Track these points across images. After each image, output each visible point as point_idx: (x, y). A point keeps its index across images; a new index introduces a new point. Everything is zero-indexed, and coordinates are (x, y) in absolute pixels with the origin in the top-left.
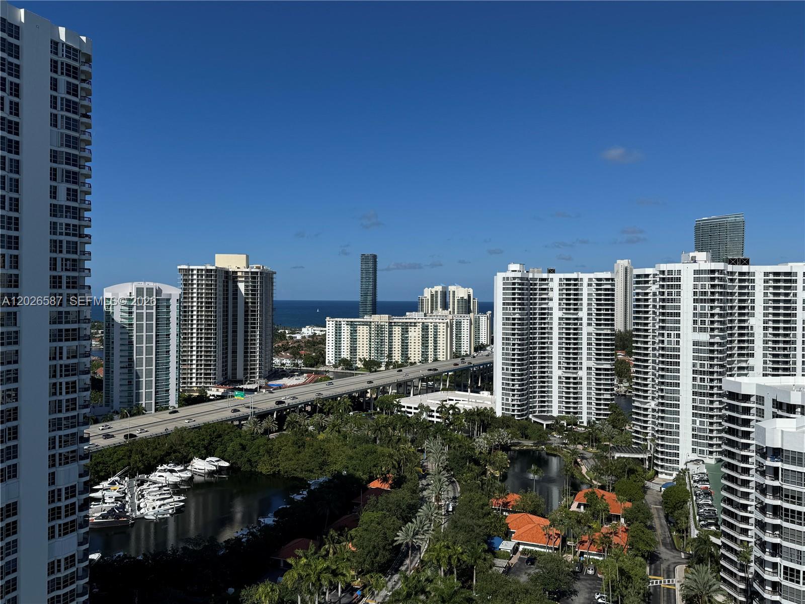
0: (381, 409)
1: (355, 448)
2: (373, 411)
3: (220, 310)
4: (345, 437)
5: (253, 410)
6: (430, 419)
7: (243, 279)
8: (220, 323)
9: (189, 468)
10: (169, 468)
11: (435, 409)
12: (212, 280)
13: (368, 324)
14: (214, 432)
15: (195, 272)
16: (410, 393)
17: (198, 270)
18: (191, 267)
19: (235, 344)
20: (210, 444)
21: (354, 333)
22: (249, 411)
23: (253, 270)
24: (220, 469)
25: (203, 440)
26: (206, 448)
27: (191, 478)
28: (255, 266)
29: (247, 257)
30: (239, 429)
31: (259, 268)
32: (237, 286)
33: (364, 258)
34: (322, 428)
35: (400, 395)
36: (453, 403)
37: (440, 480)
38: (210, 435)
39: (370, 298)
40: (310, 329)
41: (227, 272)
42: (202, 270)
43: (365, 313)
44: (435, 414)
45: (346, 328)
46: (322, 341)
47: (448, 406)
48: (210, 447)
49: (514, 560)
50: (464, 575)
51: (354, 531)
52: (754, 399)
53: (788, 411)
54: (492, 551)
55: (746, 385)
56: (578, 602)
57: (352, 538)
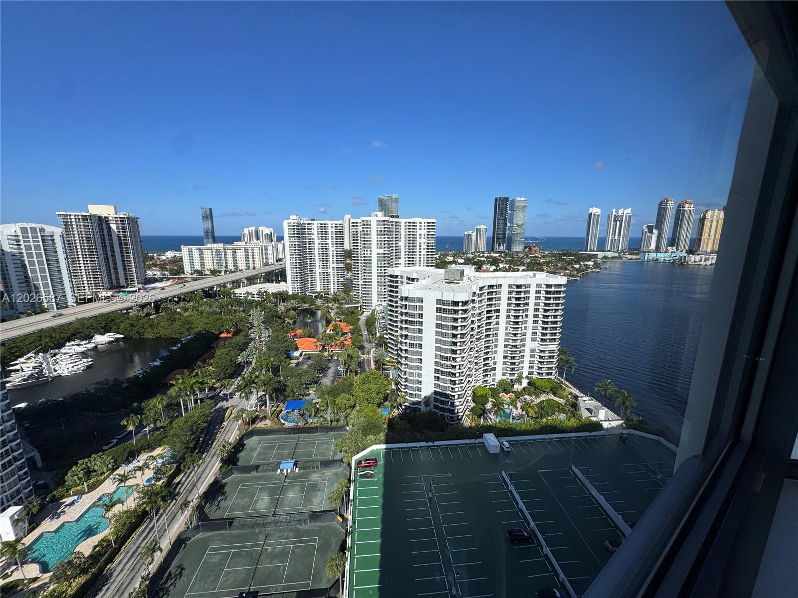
0: (224, 296)
1: (209, 318)
2: (218, 298)
3: (99, 243)
4: (202, 313)
5: (135, 303)
6: (254, 299)
7: (114, 222)
8: (100, 250)
9: (93, 341)
10: (75, 343)
11: (256, 293)
12: (88, 223)
13: (211, 249)
14: (108, 318)
15: (73, 217)
16: (240, 286)
17: (75, 216)
18: (68, 213)
19: (115, 263)
20: (106, 326)
21: (201, 254)
22: (133, 304)
23: (121, 216)
24: (117, 340)
25: (101, 323)
26: (103, 328)
27: (96, 347)
28: (122, 213)
29: (115, 207)
30: (127, 315)
31: (126, 215)
32: (110, 226)
33: (204, 210)
34: (186, 310)
35: (234, 288)
36: (265, 289)
37: (260, 329)
38: (105, 320)
39: (210, 234)
40: (171, 253)
41: (100, 217)
42: (78, 216)
43: (208, 243)
44: (256, 296)
45: (196, 252)
46: (181, 260)
47: (263, 291)
48: (107, 327)
49: (301, 359)
50: (276, 371)
51: (212, 361)
52: (399, 277)
53: (412, 281)
54: (289, 357)
55: (396, 271)
56: (331, 372)
57: (211, 364)
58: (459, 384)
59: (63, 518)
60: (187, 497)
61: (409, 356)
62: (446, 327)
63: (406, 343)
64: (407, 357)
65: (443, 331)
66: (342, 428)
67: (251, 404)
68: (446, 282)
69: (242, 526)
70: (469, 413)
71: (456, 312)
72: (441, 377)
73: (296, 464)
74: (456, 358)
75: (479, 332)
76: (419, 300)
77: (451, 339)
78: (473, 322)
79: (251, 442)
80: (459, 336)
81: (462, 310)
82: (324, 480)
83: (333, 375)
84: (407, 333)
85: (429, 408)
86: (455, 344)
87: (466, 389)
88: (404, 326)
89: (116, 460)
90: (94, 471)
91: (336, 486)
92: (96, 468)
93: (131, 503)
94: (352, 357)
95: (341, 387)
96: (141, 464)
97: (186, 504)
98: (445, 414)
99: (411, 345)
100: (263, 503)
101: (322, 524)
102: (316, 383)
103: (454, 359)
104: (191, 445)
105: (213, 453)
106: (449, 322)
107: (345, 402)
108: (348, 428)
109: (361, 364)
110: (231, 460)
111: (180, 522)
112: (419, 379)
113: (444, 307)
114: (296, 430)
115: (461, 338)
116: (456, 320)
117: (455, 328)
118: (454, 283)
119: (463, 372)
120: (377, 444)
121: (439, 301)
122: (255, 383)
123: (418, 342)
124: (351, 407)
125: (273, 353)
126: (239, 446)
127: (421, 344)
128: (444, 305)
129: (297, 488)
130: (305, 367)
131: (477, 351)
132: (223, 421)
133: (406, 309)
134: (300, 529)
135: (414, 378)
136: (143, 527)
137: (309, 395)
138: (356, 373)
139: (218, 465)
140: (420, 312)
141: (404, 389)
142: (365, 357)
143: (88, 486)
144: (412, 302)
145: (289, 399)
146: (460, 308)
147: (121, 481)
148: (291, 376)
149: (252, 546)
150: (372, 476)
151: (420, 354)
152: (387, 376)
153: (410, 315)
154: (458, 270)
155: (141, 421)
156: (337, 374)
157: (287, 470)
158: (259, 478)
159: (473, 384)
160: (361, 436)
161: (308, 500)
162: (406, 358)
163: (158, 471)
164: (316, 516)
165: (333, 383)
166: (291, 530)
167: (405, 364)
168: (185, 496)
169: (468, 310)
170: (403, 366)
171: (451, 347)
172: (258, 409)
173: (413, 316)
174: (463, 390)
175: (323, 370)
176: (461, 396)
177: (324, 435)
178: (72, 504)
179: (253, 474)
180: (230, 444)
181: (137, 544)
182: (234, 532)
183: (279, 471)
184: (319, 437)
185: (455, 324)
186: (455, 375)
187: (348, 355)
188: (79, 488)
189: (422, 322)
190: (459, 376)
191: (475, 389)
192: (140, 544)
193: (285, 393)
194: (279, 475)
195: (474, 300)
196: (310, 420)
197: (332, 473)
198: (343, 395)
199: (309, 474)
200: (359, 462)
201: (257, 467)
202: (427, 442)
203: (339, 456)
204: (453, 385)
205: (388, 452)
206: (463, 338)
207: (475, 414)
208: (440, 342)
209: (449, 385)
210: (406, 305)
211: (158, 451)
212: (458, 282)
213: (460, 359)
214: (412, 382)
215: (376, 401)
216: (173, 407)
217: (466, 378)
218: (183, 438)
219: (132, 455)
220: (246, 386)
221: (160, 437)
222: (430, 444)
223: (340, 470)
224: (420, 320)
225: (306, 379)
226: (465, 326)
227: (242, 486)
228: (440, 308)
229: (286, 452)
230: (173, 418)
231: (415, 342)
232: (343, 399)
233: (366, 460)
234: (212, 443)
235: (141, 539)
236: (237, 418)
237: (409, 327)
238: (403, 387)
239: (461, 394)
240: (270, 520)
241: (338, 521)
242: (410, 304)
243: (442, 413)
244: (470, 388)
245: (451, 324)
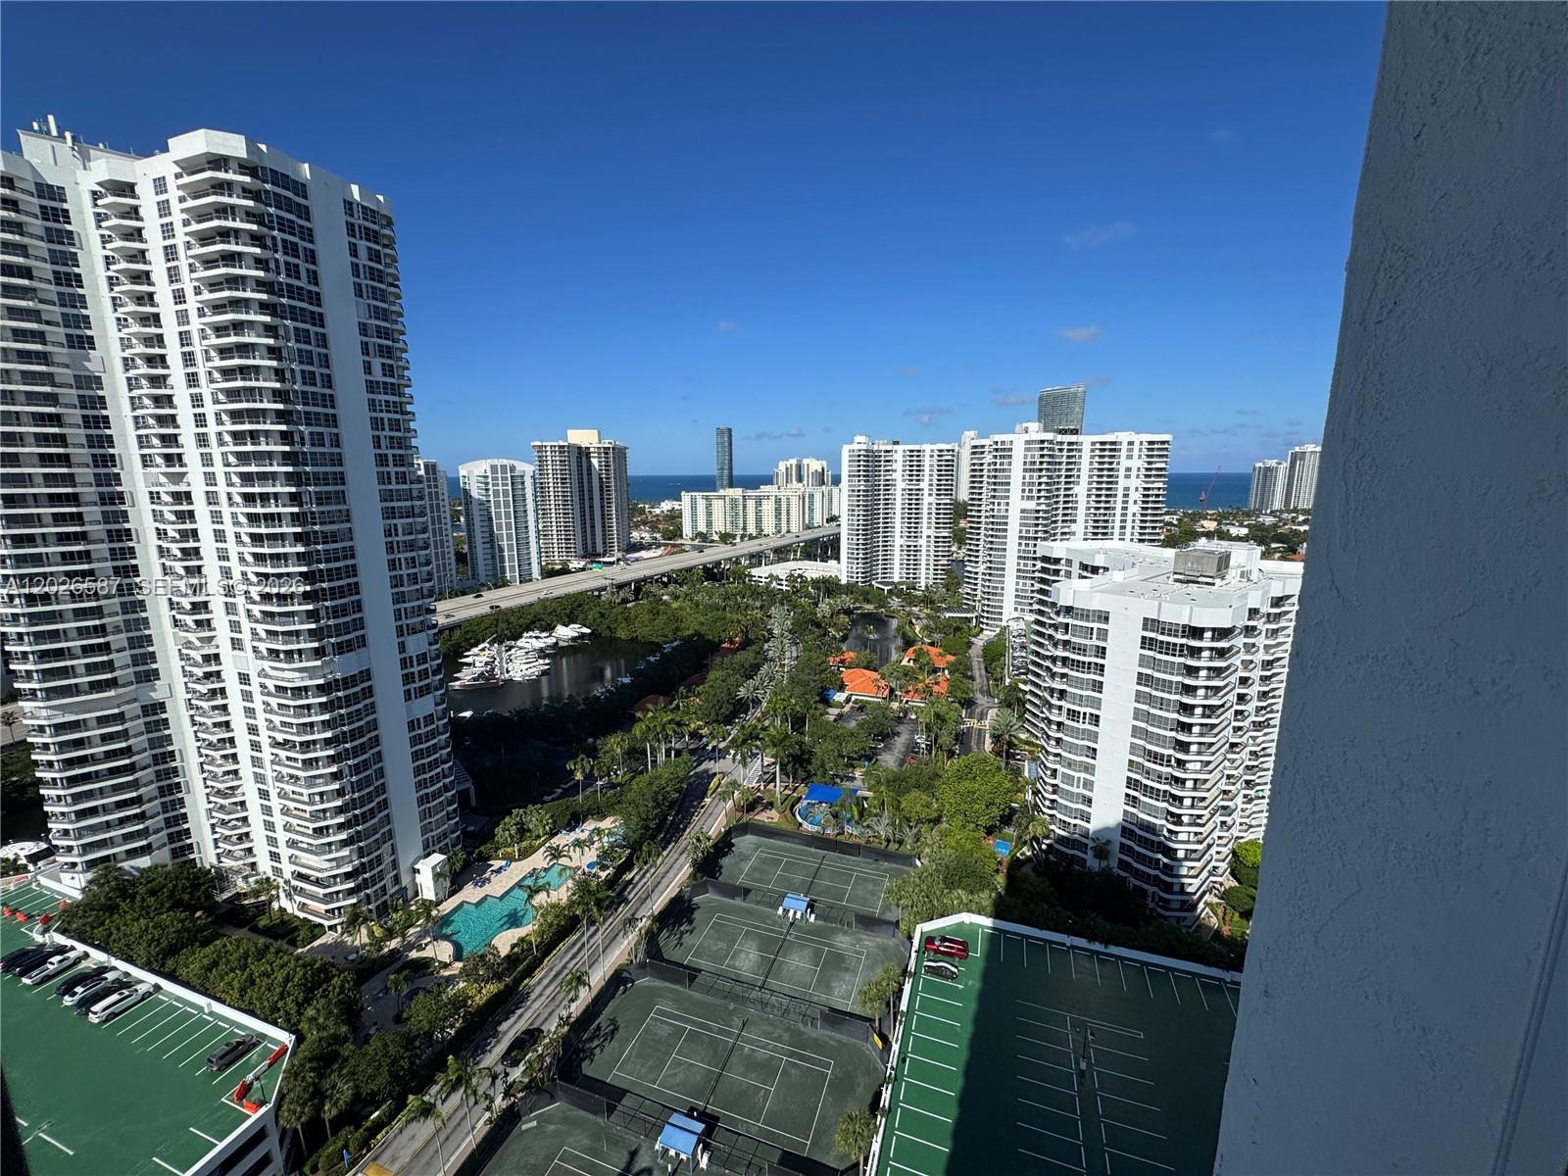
0: (734, 579)
1: (706, 615)
2: (726, 581)
3: (576, 486)
4: (697, 605)
5: (611, 581)
6: (780, 587)
7: (596, 455)
8: (577, 499)
9: (554, 634)
10: (534, 635)
11: (784, 578)
12: (565, 457)
13: (723, 498)
14: (575, 602)
15: (548, 448)
16: (761, 564)
17: (551, 446)
18: (544, 444)
19: (592, 519)
20: (572, 613)
21: (709, 506)
22: (607, 582)
23: (605, 446)
24: (583, 636)
25: (565, 609)
26: (568, 616)
27: (556, 643)
28: (607, 442)
29: (599, 433)
30: (598, 600)
31: (611, 443)
32: (590, 462)
33: (720, 432)
34: (676, 598)
35: (751, 566)
36: (800, 572)
37: (784, 642)
38: (571, 605)
39: (726, 472)
40: (667, 503)
41: (580, 448)
42: (555, 446)
43: (723, 487)
45: (701, 503)
46: (679, 515)
47: (796, 575)
48: (572, 616)
49: (847, 708)
50: (798, 723)
51: (701, 688)
52: (1063, 562)
53: (1092, 573)
54: (826, 701)
55: (1057, 549)
56: (900, 742)
57: (699, 694)
58: (1190, 825)
59: (487, 889)
60: (637, 910)
61: (1065, 738)
62: (1166, 686)
63: (1060, 708)
64: (1060, 739)
65: (1154, 693)
66: (907, 860)
67: (749, 775)
68: (1177, 581)
69: (709, 990)
70: (1216, 900)
71: (1195, 652)
72: (1143, 798)
73: (811, 906)
74: (1185, 762)
75: (1262, 708)
76: (1100, 617)
77: (1175, 716)
78: (1244, 681)
79: (744, 842)
80: (1198, 711)
81: (1211, 649)
82: (859, 953)
83: (903, 749)
84: (1064, 687)
85: (1104, 864)
86: (1186, 728)
87: (1209, 840)
88: (1058, 669)
89: (555, 822)
90: (529, 831)
91: (879, 973)
92: (531, 827)
93: (561, 894)
94: (944, 720)
95: (914, 777)
96: (583, 836)
97: (631, 921)
98: (1145, 886)
99: (1073, 715)
100: (747, 960)
101: (844, 1038)
102: (869, 759)
103: (1181, 763)
104: (652, 825)
105: (683, 846)
106: (1172, 674)
107: (919, 808)
108: (918, 862)
109: (962, 738)
110: (708, 866)
111: (623, 947)
112: (1087, 793)
113: (1161, 638)
114: (819, 842)
115: (1203, 716)
116: (1192, 671)
117: (1190, 690)
118: (1198, 583)
119: (1203, 799)
120: (972, 912)
121: (1149, 624)
122: (760, 739)
123: (1089, 710)
124: (930, 821)
125: (798, 690)
126: (724, 845)
127: (1097, 717)
128: (1162, 634)
129: (807, 952)
130: (853, 724)
131: (1253, 753)
132: (704, 795)
133: (1067, 633)
134: (804, 1033)
135: (1074, 790)
136: (575, 937)
137: (853, 779)
138: (951, 754)
139: (687, 870)
140: (1101, 644)
141: (1049, 808)
142: (973, 723)
143: (519, 850)
144: (1082, 620)
145: (814, 779)
146: (1205, 643)
147: (554, 857)
148: (824, 736)
149: (720, 1032)
150: (952, 977)
151: (1094, 737)
152: (1018, 772)
153: (1074, 648)
154: (1213, 552)
155: (592, 767)
156: (912, 748)
157: (795, 913)
158: (748, 912)
159: (1235, 832)
160: (941, 886)
161: (825, 984)
162: (1058, 741)
163: (605, 856)
164: (836, 1017)
165: (901, 765)
166: (787, 1029)
167: (1056, 755)
168: (634, 908)
169: (1230, 649)
170: (1051, 758)
171: (1173, 734)
172: (762, 788)
173: (1081, 650)
174: (1200, 842)
175: (886, 736)
176: (1194, 856)
177: (869, 863)
178: (499, 871)
179: (738, 902)
180: (709, 839)
181: (564, 962)
182: (696, 995)
183: (781, 910)
184: (860, 866)
185: (1188, 681)
186: (1181, 802)
187: (937, 716)
188: (509, 850)
189: (1103, 666)
190: (1192, 807)
191: (1240, 846)
192: (567, 963)
193: (809, 767)
194: (779, 917)
195: (1254, 628)
196: (848, 829)
197: (875, 944)
198: (915, 793)
199: (834, 931)
200: (928, 940)
201: (746, 892)
202: (1091, 940)
203: (890, 916)
204: (1174, 823)
205: (995, 938)
206: (1209, 717)
207: (1234, 908)
208: (1148, 717)
209: (1164, 822)
210: (1067, 625)
211: (606, 824)
212: (1210, 580)
213: (1198, 766)
214: (1069, 796)
215: (983, 821)
216: (635, 754)
217: (1213, 815)
218: (641, 809)
219: (574, 821)
220: (744, 741)
221: (614, 800)
222: (1097, 947)
223: (891, 942)
224: (1100, 661)
225: (849, 748)
226: (1217, 689)
227: (718, 918)
228: (1151, 639)
229: (798, 878)
230: (636, 773)
231: (1082, 710)
232: (915, 802)
233: (944, 939)
234: (684, 830)
235: (570, 955)
236: (724, 797)
237: (1071, 673)
238: (1047, 803)
239: (1195, 851)
240: (755, 994)
241: (874, 1045)
242: (1076, 622)
243: (1138, 883)
244: (1224, 841)
245: (1179, 679)
